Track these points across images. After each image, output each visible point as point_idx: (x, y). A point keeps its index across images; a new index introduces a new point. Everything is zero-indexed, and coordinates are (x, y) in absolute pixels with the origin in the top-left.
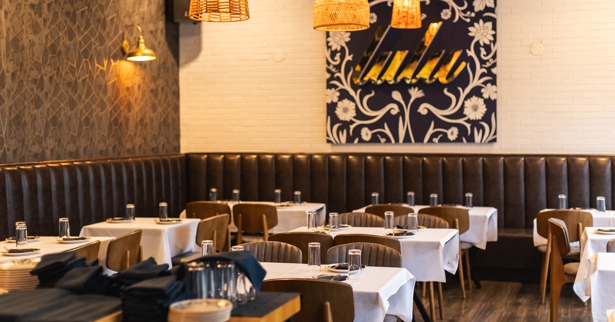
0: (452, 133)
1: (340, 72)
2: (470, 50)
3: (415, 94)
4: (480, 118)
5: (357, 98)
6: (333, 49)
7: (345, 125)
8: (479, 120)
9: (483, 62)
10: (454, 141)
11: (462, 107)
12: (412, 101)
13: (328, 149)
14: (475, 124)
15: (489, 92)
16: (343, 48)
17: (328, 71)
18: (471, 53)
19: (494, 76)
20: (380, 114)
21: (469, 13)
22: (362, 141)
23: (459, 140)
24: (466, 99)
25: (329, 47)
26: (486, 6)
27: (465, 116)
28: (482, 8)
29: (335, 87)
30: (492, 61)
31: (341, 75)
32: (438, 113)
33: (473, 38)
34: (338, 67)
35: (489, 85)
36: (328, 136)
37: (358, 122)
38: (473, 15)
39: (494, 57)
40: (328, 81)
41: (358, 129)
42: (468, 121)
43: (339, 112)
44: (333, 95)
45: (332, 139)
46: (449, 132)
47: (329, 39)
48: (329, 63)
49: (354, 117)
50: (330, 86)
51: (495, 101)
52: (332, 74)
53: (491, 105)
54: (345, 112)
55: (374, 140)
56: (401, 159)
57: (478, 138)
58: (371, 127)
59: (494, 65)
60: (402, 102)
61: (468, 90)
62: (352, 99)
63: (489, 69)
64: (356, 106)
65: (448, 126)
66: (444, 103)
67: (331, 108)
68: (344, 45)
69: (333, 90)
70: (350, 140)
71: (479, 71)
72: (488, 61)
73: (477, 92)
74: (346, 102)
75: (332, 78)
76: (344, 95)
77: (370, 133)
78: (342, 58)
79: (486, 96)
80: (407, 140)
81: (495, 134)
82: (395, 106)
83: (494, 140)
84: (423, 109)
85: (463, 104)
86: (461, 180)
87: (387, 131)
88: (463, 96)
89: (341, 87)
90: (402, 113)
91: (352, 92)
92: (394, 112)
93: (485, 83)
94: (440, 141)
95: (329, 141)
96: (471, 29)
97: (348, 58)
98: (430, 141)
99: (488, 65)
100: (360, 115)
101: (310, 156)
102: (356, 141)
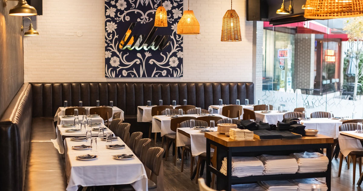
0: (164, 73)
1: (112, 43)
2: (172, 36)
3: (148, 55)
4: (176, 66)
5: (120, 56)
6: (109, 32)
7: (115, 69)
8: (176, 67)
9: (177, 41)
10: (165, 76)
11: (169, 61)
12: (146, 58)
13: (105, 80)
14: (174, 69)
15: (179, 54)
16: (113, 32)
17: (106, 42)
18: (172, 37)
19: (182, 48)
20: (132, 63)
21: (171, 19)
22: (122, 76)
23: (167, 76)
24: (170, 58)
25: (106, 31)
26: (179, 17)
27: (170, 65)
28: (177, 17)
29: (110, 50)
30: (181, 41)
31: (113, 45)
32: (158, 64)
33: (173, 30)
34: (111, 41)
35: (180, 52)
36: (106, 74)
37: (121, 67)
38: (173, 20)
39: (182, 39)
40: (106, 47)
41: (121, 71)
42: (171, 67)
43: (111, 62)
44: (109, 54)
45: (108, 75)
46: (163, 72)
47: (106, 27)
48: (106, 39)
49: (119, 65)
50: (107, 50)
51: (182, 58)
52: (108, 44)
53: (181, 60)
54: (115, 62)
55: (129, 76)
56: (142, 85)
57: (175, 75)
58: (127, 70)
59: (182, 43)
60: (142, 58)
61: (171, 54)
62: (118, 56)
63: (180, 44)
64: (120, 60)
65: (162, 69)
66: (160, 59)
67: (107, 61)
68: (114, 30)
69: (109, 52)
70: (117, 76)
71: (176, 45)
72: (179, 41)
73: (175, 54)
74: (115, 58)
75: (108, 46)
76: (114, 54)
77: (126, 73)
78: (113, 36)
79: (178, 56)
80: (144, 76)
81: (182, 73)
82: (138, 60)
83: (182, 76)
84: (151, 62)
85: (169, 60)
86: (169, 94)
87: (135, 72)
88: (169, 56)
89: (113, 50)
90: (141, 63)
91: (118, 53)
92: (138, 63)
93: (178, 51)
94: (158, 76)
95: (106, 77)
96: (172, 26)
97: (116, 37)
98: (154, 76)
99: (180, 43)
100: (121, 64)
102: (120, 76)
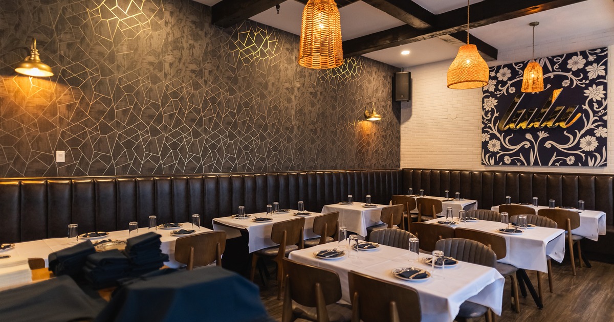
0: (570, 160)
1: (491, 123)
2: (585, 105)
3: (542, 135)
4: (593, 150)
5: (502, 139)
6: (486, 110)
7: (494, 154)
8: (592, 151)
9: (595, 113)
10: (571, 165)
11: (579, 142)
12: (539, 139)
13: (483, 168)
14: (589, 154)
15: (600, 132)
16: (492, 109)
17: (483, 123)
18: (586, 107)
19: (605, 122)
20: (518, 147)
21: (584, 81)
22: (504, 164)
23: (575, 164)
24: (581, 137)
25: (484, 109)
26: (598, 75)
27: (581, 148)
28: (595, 77)
29: (488, 132)
30: (603, 112)
31: (492, 125)
32: (559, 147)
33: (588, 97)
34: (490, 121)
35: (601, 128)
36: (482, 160)
37: (502, 153)
38: (588, 82)
39: (605, 108)
40: (483, 128)
41: (502, 157)
42: (583, 152)
43: (490, 146)
44: (486, 137)
45: (485, 163)
46: (568, 159)
47: (483, 105)
48: (483, 118)
49: (499, 150)
50: (484, 132)
51: (606, 138)
52: (486, 124)
53: (603, 142)
54: (494, 146)
55: (513, 163)
56: (531, 175)
57: (591, 163)
58: (510, 155)
59: (605, 114)
60: (533, 140)
61: (583, 132)
62: (498, 139)
63: (601, 117)
64: (501, 143)
65: (567, 155)
66: (566, 140)
67: (485, 145)
68: (493, 107)
69: (486, 134)
70: (496, 163)
71: (592, 118)
72: (600, 111)
73: (591, 132)
74: (494, 141)
75: (486, 127)
76: (493, 137)
77: (510, 159)
78: (492, 115)
79: (598, 135)
80: (536, 163)
81: (606, 160)
82: (528, 143)
83: (605, 165)
84: (548, 145)
85: (579, 140)
86: (577, 190)
87: (522, 158)
88: (579, 136)
89: (491, 132)
90: (532, 147)
91: (498, 135)
92: (526, 147)
93: (598, 126)
94: (560, 165)
95: (483, 164)
96: (585, 91)
97: (496, 115)
98: (553, 164)
99: (600, 114)
100: (503, 148)
101: (471, 172)
102: (501, 164)
